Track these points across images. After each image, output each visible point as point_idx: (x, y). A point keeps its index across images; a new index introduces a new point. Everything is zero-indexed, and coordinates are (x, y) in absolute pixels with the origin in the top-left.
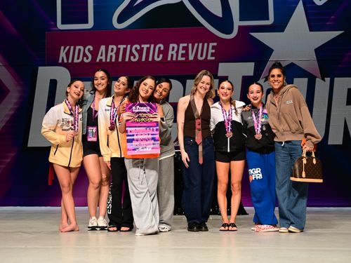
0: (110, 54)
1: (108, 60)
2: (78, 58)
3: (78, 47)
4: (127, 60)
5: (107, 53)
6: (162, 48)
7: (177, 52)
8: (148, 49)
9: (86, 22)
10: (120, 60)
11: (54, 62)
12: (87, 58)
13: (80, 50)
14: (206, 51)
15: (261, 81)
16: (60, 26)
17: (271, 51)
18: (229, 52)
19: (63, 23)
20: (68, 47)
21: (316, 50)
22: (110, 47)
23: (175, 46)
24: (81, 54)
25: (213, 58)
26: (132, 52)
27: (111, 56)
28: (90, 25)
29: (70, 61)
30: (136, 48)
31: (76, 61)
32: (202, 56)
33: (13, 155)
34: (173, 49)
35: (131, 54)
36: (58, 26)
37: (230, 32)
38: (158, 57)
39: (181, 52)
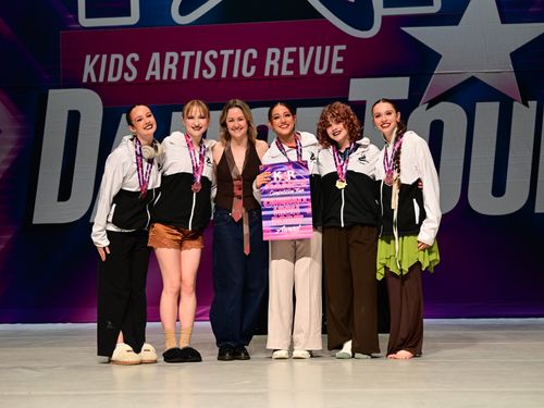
0: (167, 66)
2: (115, 75)
3: (113, 57)
4: (196, 76)
5: (163, 66)
6: (255, 56)
7: (280, 62)
8: (232, 58)
9: (128, 13)
10: (185, 76)
11: (74, 81)
12: (130, 75)
13: (117, 61)
14: (326, 60)
15: (422, 108)
16: (84, 21)
17: (438, 57)
18: (367, 61)
19: (87, 17)
20: (97, 57)
21: (515, 56)
22: (168, 55)
23: (277, 51)
24: (120, 67)
25: (341, 71)
26: (204, 64)
27: (170, 71)
28: (134, 18)
29: (101, 79)
30: (211, 57)
31: (111, 79)
32: (321, 67)
33: (9, 237)
34: (273, 55)
35: (204, 66)
36: (80, 21)
37: (368, 27)
38: (249, 70)
39: (287, 61)
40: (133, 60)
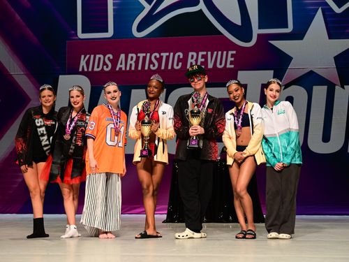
0: (129, 62)
1: (128, 69)
2: (98, 67)
3: (98, 56)
4: (146, 68)
5: (127, 62)
6: (181, 57)
7: (196, 61)
8: (168, 58)
9: (106, 31)
10: (140, 68)
11: (74, 70)
12: (107, 67)
13: (100, 58)
14: (225, 60)
16: (81, 35)
17: (290, 59)
19: (83, 32)
20: (88, 56)
21: (336, 58)
22: (130, 55)
23: (195, 54)
24: (101, 62)
25: (232, 66)
26: (151, 60)
27: (131, 65)
28: (110, 33)
29: (90, 70)
30: (155, 57)
31: (96, 69)
32: (221, 64)
34: (192, 57)
35: (151, 62)
36: (78, 34)
37: (249, 40)
38: (178, 65)
39: (200, 60)
40: (109, 58)
